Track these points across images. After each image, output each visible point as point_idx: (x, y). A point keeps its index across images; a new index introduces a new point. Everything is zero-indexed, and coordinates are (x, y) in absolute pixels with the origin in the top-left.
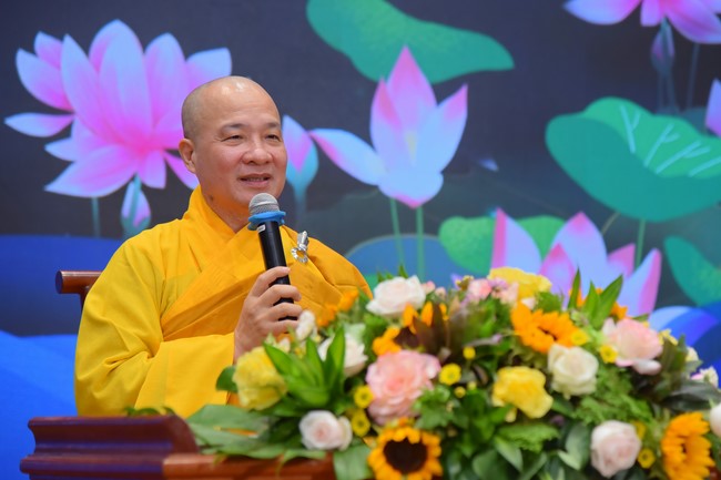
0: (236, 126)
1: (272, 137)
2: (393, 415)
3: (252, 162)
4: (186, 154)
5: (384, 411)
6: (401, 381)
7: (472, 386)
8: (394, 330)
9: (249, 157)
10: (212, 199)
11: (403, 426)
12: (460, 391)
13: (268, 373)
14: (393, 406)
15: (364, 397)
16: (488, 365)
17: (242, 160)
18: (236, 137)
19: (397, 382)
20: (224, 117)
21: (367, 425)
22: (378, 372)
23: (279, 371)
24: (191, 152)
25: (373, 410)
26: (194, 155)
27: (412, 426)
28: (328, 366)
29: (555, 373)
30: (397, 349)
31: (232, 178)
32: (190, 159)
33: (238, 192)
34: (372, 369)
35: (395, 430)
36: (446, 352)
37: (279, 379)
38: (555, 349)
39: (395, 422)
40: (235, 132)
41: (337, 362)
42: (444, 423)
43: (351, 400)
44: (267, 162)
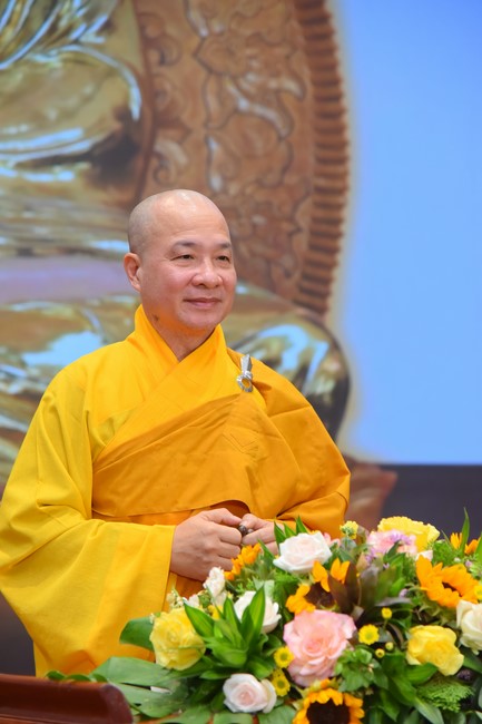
0: (188, 244)
1: (222, 258)
2: (313, 676)
3: (202, 285)
4: (131, 269)
5: (304, 671)
6: (320, 641)
7: (390, 646)
8: (304, 587)
9: (199, 279)
10: (157, 319)
11: (325, 688)
12: (380, 652)
13: (188, 635)
14: (313, 666)
15: (284, 657)
16: (402, 623)
17: (191, 282)
18: (187, 257)
19: (316, 643)
20: (175, 234)
21: (288, 686)
22: (295, 632)
23: (199, 632)
24: (137, 268)
25: (293, 670)
26: (139, 270)
27: (334, 688)
28: (245, 626)
29: (463, 629)
30: (311, 607)
31: (178, 299)
32: (134, 274)
33: (183, 314)
34: (288, 628)
35: (318, 691)
36: (359, 611)
37: (199, 639)
38: (462, 605)
39: (317, 684)
40: (185, 251)
41: (255, 622)
42: (366, 685)
43: (271, 660)
44: (217, 286)
